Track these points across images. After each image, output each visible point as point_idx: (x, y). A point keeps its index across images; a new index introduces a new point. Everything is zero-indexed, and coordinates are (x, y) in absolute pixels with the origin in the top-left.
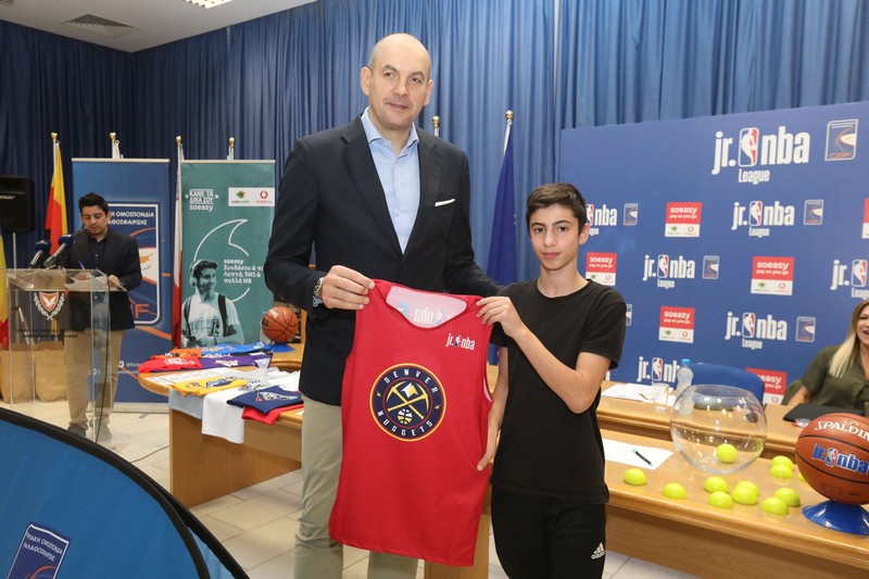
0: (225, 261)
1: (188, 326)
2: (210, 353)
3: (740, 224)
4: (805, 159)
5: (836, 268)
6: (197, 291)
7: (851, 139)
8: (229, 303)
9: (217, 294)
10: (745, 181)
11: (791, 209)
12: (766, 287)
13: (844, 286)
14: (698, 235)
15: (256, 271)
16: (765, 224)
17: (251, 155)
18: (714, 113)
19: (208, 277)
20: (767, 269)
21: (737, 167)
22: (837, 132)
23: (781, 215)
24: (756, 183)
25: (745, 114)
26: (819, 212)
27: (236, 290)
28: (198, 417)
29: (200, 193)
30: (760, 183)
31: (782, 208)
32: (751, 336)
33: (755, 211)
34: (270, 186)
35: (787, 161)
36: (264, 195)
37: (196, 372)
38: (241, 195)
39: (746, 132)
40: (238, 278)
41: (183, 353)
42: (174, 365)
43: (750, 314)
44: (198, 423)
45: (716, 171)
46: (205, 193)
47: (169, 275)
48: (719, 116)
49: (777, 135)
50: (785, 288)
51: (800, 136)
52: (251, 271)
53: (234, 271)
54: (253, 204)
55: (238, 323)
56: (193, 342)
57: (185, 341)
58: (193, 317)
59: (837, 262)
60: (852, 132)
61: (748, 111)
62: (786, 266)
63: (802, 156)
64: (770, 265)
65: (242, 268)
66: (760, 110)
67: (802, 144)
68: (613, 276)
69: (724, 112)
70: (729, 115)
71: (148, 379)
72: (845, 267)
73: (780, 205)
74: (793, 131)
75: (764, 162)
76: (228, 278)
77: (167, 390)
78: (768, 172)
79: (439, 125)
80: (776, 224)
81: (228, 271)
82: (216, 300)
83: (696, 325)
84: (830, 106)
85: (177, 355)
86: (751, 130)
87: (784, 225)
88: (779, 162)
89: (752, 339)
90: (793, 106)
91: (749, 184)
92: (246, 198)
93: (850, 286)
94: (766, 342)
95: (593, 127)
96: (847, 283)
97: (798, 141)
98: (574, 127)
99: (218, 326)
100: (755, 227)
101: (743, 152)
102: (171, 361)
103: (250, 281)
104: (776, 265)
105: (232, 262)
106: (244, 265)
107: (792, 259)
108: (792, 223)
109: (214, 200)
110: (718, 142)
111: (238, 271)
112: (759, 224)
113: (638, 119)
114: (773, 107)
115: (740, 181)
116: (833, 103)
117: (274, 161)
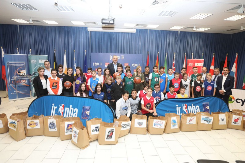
4: (119, 59)
7: (123, 57)
18: (110, 53)
19: (36, 75)
22: (122, 56)
25: (113, 53)
29: (33, 60)
38: (41, 61)
51: (119, 56)
86: (114, 55)
92: (42, 61)
98: (93, 52)
109: (36, 62)
110: (111, 56)
113: (101, 53)
114: (116, 53)
116: (121, 53)
117: (47, 55)
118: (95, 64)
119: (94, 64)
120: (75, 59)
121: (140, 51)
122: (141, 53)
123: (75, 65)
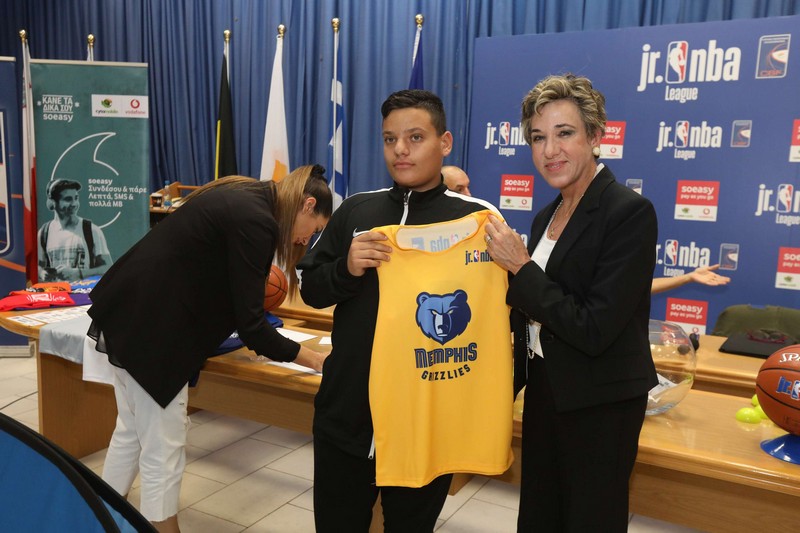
0: (90, 181)
1: (46, 256)
2: (80, 287)
3: (665, 145)
4: (735, 77)
5: (761, 193)
6: (56, 215)
7: (782, 56)
8: (97, 230)
9: (81, 219)
10: (672, 99)
11: (718, 130)
12: (690, 213)
13: (769, 211)
14: (620, 157)
15: (128, 193)
16: (692, 145)
17: (113, 57)
18: (641, 24)
19: (69, 199)
20: (692, 193)
21: (664, 84)
22: (769, 48)
23: (707, 136)
24: (683, 101)
25: (673, 26)
26: (747, 134)
27: (103, 215)
28: (78, 361)
29: (57, 99)
30: (688, 101)
31: (709, 129)
32: (674, 265)
33: (681, 131)
34: (144, 95)
35: (716, 78)
36: (135, 104)
37: (69, 310)
38: (107, 103)
39: (674, 46)
40: (107, 201)
41: (49, 287)
42: (40, 302)
43: (673, 242)
44: (78, 368)
45: (642, 88)
46: (63, 101)
47: (20, 197)
48: (647, 27)
49: (707, 50)
50: (710, 214)
51: (731, 51)
52: (122, 192)
53: (101, 192)
54: (121, 114)
55: (107, 252)
56: (53, 275)
57: (43, 273)
58: (52, 246)
59: (763, 186)
60: (784, 48)
61: (678, 22)
62: (711, 191)
63: (732, 74)
64: (694, 189)
65: (111, 190)
66: (691, 21)
67: (732, 60)
68: (530, 200)
69: (653, 23)
70: (658, 26)
71: (10, 319)
72: (770, 192)
73: (708, 125)
74: (724, 45)
75: (692, 79)
76: (94, 200)
77: (36, 331)
78: (696, 89)
79: (339, 26)
80: (703, 145)
81: (93, 193)
82: (80, 226)
84: (764, 19)
85: (41, 290)
86: (680, 44)
87: (710, 147)
88: (708, 79)
89: (674, 268)
90: (724, 19)
91: (676, 102)
92: (112, 108)
93: (775, 212)
95: (511, 35)
96: (772, 209)
97: (728, 57)
98: (489, 35)
99: (83, 257)
100: (681, 149)
101: (670, 67)
102: (36, 298)
103: (120, 204)
104: (701, 190)
105: (98, 181)
106: (113, 185)
107: (718, 183)
108: (718, 145)
109: (74, 108)
110: (645, 56)
111: (106, 193)
112: (684, 146)
113: (560, 28)
115: (667, 99)
116: (766, 15)
117: (146, 65)
118: (504, 131)
119: (491, 131)
120: (336, 94)
123: (337, 143)
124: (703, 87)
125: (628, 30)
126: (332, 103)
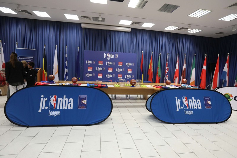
3: (107, 64)
7: (117, 56)
12: (110, 71)
13: (117, 71)
14: (102, 65)
20: (110, 69)
22: (116, 55)
23: (111, 63)
26: (115, 63)
43: (108, 74)
45: (104, 58)
48: (104, 51)
50: (112, 71)
62: (112, 69)
63: (113, 57)
66: (109, 51)
72: (117, 69)
74: (112, 54)
83: (102, 76)
86: (108, 54)
89: (108, 77)
90: (112, 52)
91: (108, 60)
94: (110, 77)
95: (89, 50)
98: (86, 50)
100: (109, 64)
101: (107, 56)
110: (105, 54)
116: (116, 52)
119: (87, 62)
120: (66, 56)
121: (134, 51)
122: (135, 52)
123: (67, 62)
124: (110, 58)
125: (102, 52)
126: (65, 57)
